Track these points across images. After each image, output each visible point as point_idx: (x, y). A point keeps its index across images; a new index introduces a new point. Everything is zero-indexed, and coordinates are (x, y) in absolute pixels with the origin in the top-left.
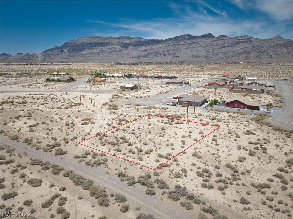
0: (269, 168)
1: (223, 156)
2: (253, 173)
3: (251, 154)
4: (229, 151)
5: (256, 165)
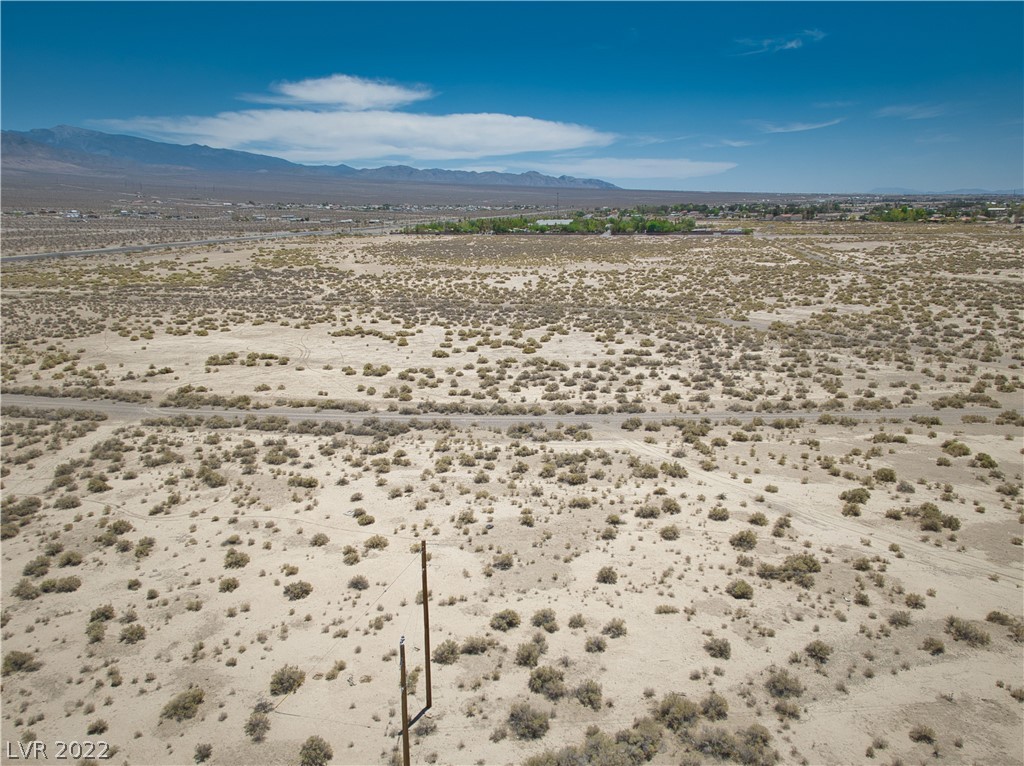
0: (103, 504)
1: (221, 508)
2: (159, 484)
4: (194, 529)
5: (133, 503)
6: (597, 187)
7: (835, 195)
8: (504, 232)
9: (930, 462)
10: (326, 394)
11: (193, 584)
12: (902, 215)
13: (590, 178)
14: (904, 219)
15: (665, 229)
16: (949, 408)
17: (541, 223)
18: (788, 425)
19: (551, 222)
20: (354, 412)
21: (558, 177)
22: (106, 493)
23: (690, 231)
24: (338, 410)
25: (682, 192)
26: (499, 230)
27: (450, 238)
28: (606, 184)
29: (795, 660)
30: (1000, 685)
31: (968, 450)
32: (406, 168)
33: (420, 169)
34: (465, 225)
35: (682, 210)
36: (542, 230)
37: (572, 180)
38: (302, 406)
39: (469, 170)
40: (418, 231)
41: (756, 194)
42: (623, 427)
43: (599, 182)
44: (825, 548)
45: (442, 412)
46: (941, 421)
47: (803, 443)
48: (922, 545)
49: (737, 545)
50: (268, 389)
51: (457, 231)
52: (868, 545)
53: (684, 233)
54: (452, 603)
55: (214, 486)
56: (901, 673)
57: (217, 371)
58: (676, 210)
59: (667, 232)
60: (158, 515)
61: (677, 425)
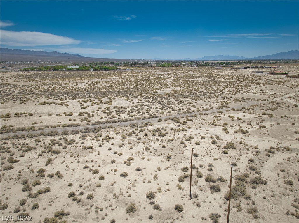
0: (23, 166)
1: (69, 159)
2: (36, 157)
3: (41, 173)
4: (68, 166)
5: (34, 163)
6: (77, 56)
7: (144, 60)
8: (58, 70)
9: (230, 120)
10: (60, 123)
11: (89, 180)
12: (165, 65)
13: (74, 53)
14: (166, 66)
15: (109, 69)
16: (221, 109)
17: (70, 67)
18: (194, 116)
19: (73, 67)
20: (76, 127)
21: (64, 53)
22: (18, 162)
23: (116, 69)
24: (70, 127)
25: (103, 58)
26: (56, 69)
27: (40, 72)
28: (80, 55)
29: (249, 163)
30: (284, 159)
31: (234, 117)
32: (7, 49)
33: (12, 49)
34: (43, 68)
35: (107, 63)
36: (71, 69)
37: (68, 54)
38: (56, 127)
39: (31, 50)
40: (26, 70)
41: (124, 59)
42: (158, 121)
43: (77, 55)
44: (230, 141)
45: (105, 123)
46: (223, 112)
47: (202, 120)
48: (245, 137)
49: (214, 143)
50: (36, 123)
51: (41, 70)
52: (236, 139)
53: (115, 70)
54: (167, 169)
55: (58, 154)
56: (267, 161)
57: (8, 120)
58: (106, 63)
59: (110, 70)
60: (49, 165)
61: (170, 119)
